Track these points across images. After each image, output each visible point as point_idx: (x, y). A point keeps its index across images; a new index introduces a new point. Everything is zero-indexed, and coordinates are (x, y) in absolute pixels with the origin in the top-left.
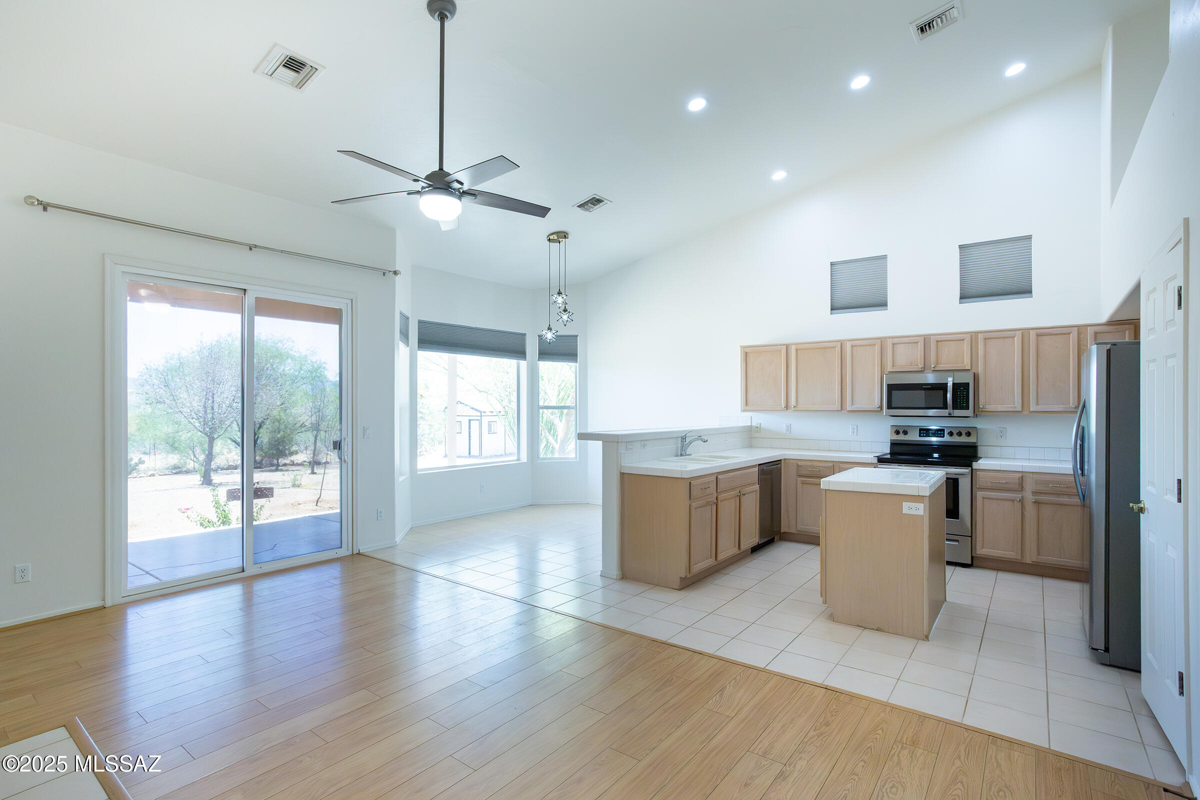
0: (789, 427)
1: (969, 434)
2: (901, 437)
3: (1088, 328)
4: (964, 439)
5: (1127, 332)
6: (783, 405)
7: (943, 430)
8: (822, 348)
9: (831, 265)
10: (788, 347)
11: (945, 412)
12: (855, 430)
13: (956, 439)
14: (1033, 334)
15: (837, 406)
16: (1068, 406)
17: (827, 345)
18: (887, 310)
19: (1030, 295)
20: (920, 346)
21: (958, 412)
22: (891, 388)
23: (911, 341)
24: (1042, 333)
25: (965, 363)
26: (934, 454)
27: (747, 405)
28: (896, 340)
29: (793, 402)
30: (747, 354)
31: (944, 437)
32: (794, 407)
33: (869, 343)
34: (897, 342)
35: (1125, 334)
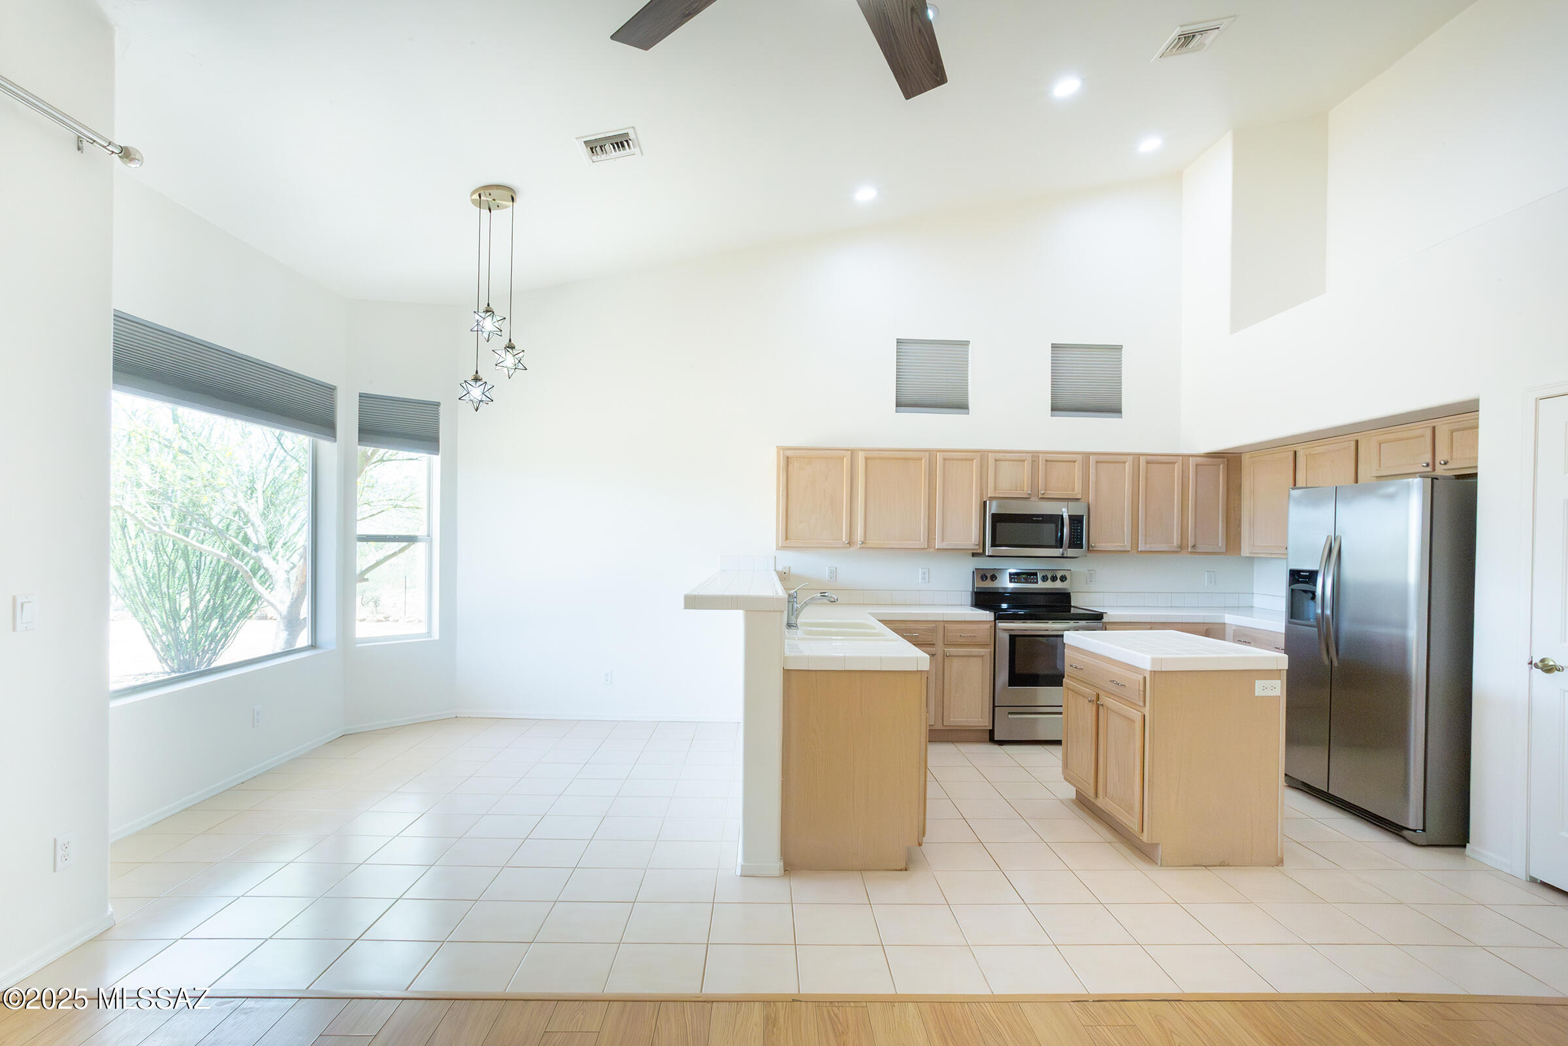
0: (834, 573)
1: (1063, 579)
2: (988, 584)
3: (1191, 458)
4: (1058, 585)
5: (1221, 466)
6: (844, 538)
7: (1036, 574)
8: (905, 459)
9: (897, 342)
10: (853, 452)
11: (1057, 552)
12: (927, 576)
13: (1049, 585)
14: (1143, 460)
15: (922, 542)
16: (1170, 545)
17: (909, 454)
18: (969, 414)
19: (1119, 415)
20: (1027, 466)
21: (1071, 552)
22: (997, 519)
23: (1016, 458)
24: (1154, 461)
25: (1076, 490)
26: (1003, 605)
27: (787, 539)
28: (999, 456)
29: (859, 535)
30: (790, 460)
31: (1037, 582)
32: (863, 543)
33: (966, 456)
34: (1001, 457)
35: (1219, 468)
